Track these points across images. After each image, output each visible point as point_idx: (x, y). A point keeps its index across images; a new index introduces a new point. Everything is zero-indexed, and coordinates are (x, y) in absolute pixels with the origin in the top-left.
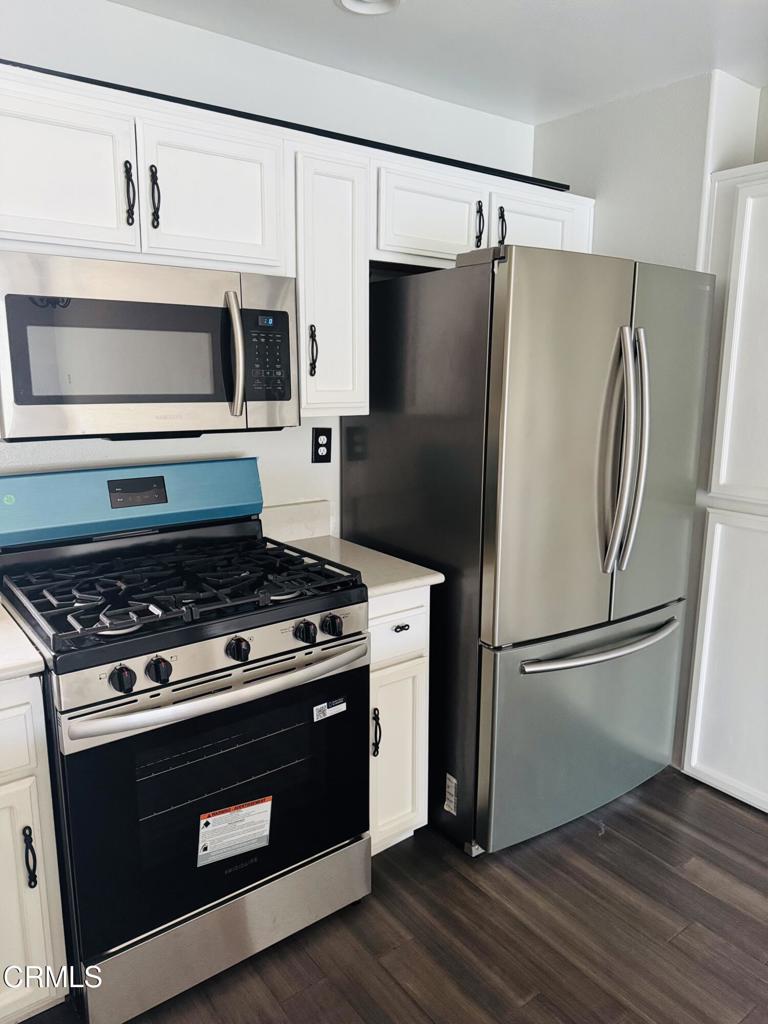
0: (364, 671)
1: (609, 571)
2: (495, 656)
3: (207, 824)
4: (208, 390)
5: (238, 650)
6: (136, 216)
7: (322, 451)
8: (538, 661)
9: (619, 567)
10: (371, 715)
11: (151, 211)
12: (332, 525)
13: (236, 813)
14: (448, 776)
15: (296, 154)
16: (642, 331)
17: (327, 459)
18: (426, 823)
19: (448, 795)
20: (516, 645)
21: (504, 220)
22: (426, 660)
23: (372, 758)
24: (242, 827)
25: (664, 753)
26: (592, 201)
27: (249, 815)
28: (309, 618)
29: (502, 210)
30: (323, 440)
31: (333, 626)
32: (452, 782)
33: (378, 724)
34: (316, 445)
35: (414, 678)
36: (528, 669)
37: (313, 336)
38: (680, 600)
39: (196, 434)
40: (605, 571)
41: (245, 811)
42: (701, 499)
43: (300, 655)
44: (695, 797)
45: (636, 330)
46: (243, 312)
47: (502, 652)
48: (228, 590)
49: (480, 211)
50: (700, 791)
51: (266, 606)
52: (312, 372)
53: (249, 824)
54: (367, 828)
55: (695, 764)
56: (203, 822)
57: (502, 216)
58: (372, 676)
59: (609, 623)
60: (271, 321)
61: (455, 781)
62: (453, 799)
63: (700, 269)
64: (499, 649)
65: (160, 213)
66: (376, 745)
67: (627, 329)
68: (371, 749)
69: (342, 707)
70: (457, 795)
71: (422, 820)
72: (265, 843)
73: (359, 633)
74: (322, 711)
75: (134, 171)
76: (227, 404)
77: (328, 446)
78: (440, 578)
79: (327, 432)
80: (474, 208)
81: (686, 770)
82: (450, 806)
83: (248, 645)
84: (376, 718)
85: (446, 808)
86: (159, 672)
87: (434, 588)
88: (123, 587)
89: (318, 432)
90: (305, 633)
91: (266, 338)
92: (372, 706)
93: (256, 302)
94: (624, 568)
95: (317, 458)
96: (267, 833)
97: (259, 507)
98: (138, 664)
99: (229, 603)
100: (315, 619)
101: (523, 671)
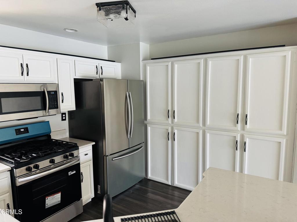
0: (79, 164)
1: (128, 138)
2: (107, 157)
3: (47, 199)
4: (40, 108)
5: (52, 161)
6: (23, 74)
7: (64, 118)
8: (116, 157)
9: (130, 137)
10: (81, 174)
11: (27, 72)
12: (67, 135)
13: (53, 196)
14: (98, 185)
15: (57, 59)
16: (130, 92)
17: (65, 120)
18: (94, 197)
19: (98, 190)
20: (111, 155)
21: (102, 69)
22: (92, 161)
23: (82, 183)
24: (54, 199)
25: (143, 175)
26: (120, 64)
27: (56, 196)
28: (67, 154)
29: (101, 67)
30: (64, 115)
31: (72, 155)
32: (99, 186)
33: (82, 175)
34: (62, 117)
35: (89, 165)
36: (113, 159)
37: (62, 95)
38: (143, 142)
39: (37, 117)
40: (127, 138)
41: (55, 195)
42: (145, 122)
43: (65, 162)
44: (150, 183)
45: (129, 92)
46: (48, 92)
47: (108, 157)
48: (49, 150)
49: (97, 67)
50: (151, 181)
51: (57, 152)
52: (63, 102)
53: (56, 198)
54: (81, 198)
55: (150, 176)
56: (46, 199)
57: (101, 68)
58: (81, 165)
59: (129, 148)
60: (53, 93)
61: (100, 186)
62: (100, 190)
63: (141, 79)
64: (107, 156)
65: (29, 73)
66: (82, 180)
67: (127, 92)
68: (81, 181)
69: (75, 172)
70: (100, 189)
71: (93, 196)
72: (60, 202)
73: (77, 156)
74: (71, 173)
75: (23, 65)
76: (44, 111)
77: (65, 117)
78: (94, 143)
79: (65, 114)
80: (96, 67)
81: (148, 178)
82: (99, 192)
83: (54, 160)
84: (82, 174)
85: (98, 193)
86: (37, 167)
87: (93, 146)
88: (24, 152)
89: (63, 114)
90: (66, 157)
91: (53, 96)
92: (81, 172)
93: (50, 89)
94: (131, 137)
95: (63, 120)
96: (60, 200)
97: (50, 132)
98: (32, 166)
99: (50, 152)
100: (68, 154)
101: (112, 160)
